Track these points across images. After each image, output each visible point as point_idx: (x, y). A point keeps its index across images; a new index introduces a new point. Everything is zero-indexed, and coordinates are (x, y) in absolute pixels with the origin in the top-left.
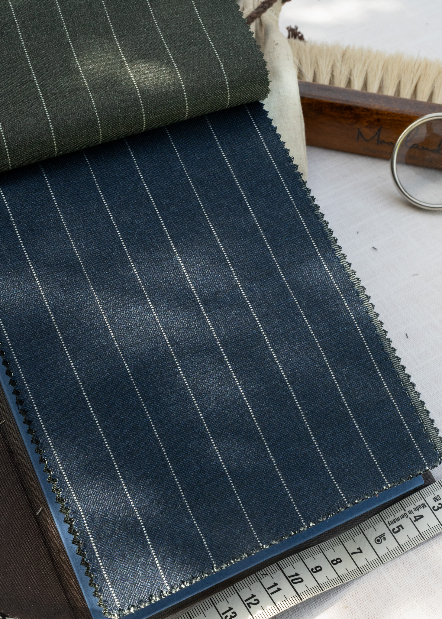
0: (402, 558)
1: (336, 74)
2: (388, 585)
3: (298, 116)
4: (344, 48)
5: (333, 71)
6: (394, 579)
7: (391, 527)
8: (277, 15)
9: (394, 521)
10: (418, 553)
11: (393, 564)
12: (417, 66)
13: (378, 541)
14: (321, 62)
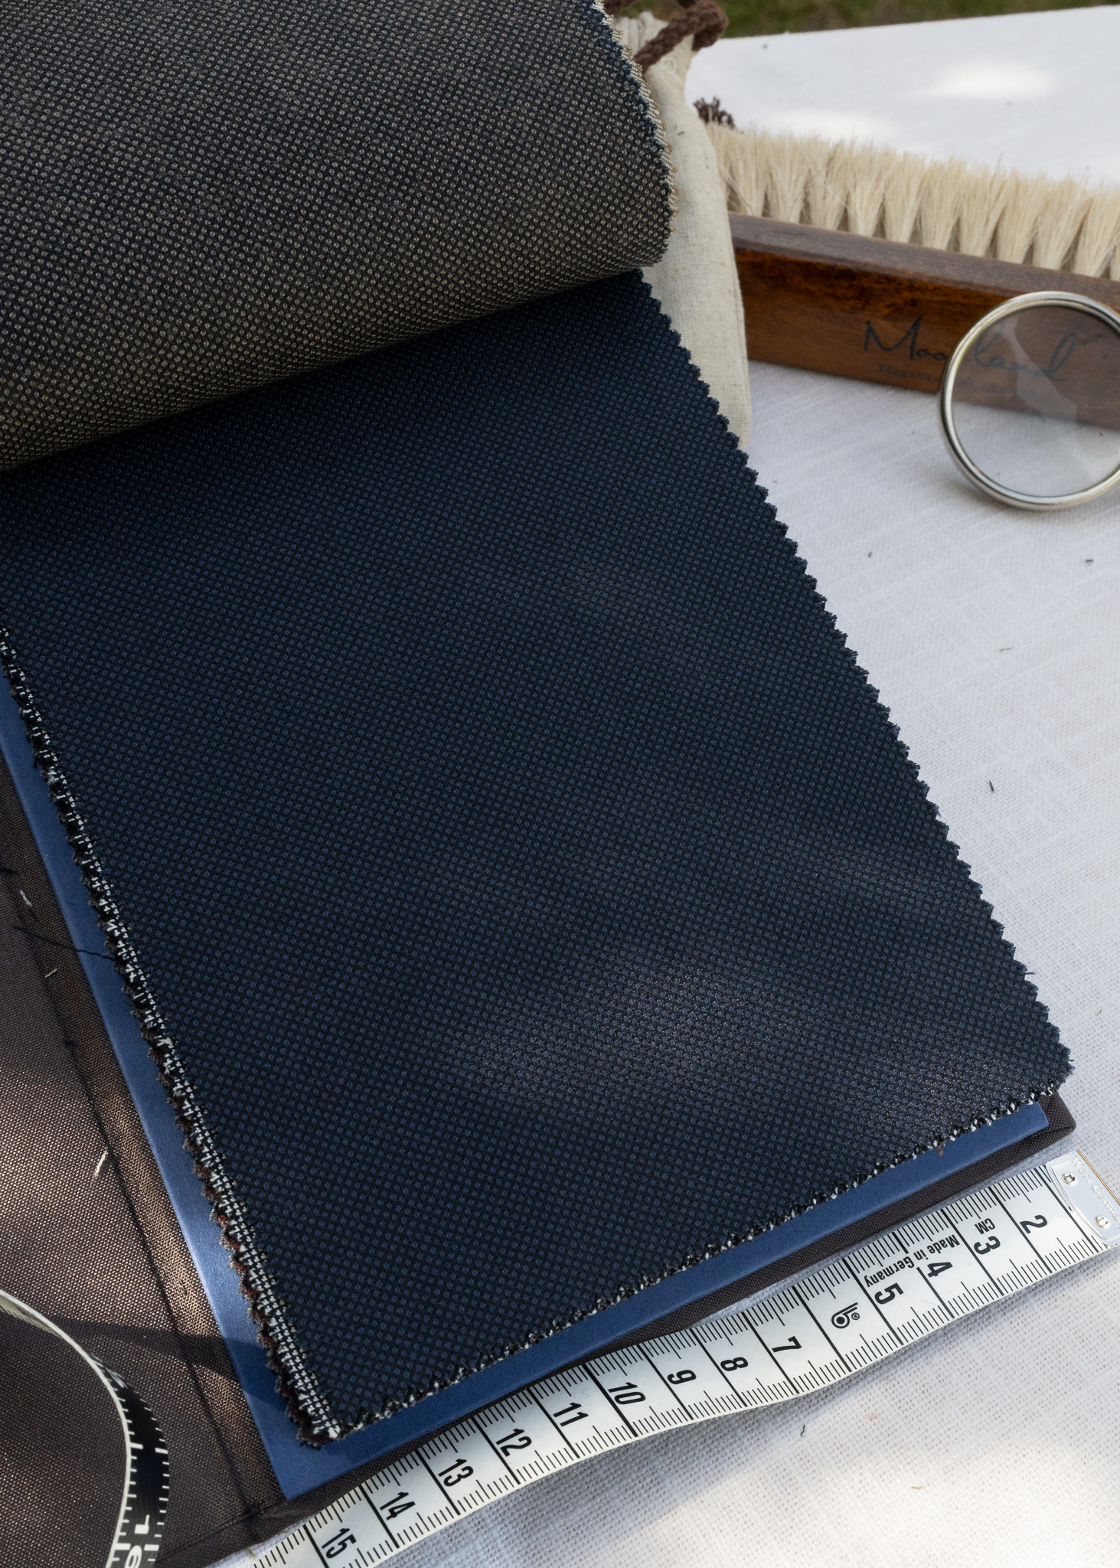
1: (816, 199)
3: (730, 291)
4: (831, 146)
5: (807, 194)
8: (682, 72)
12: (996, 188)
14: (780, 175)
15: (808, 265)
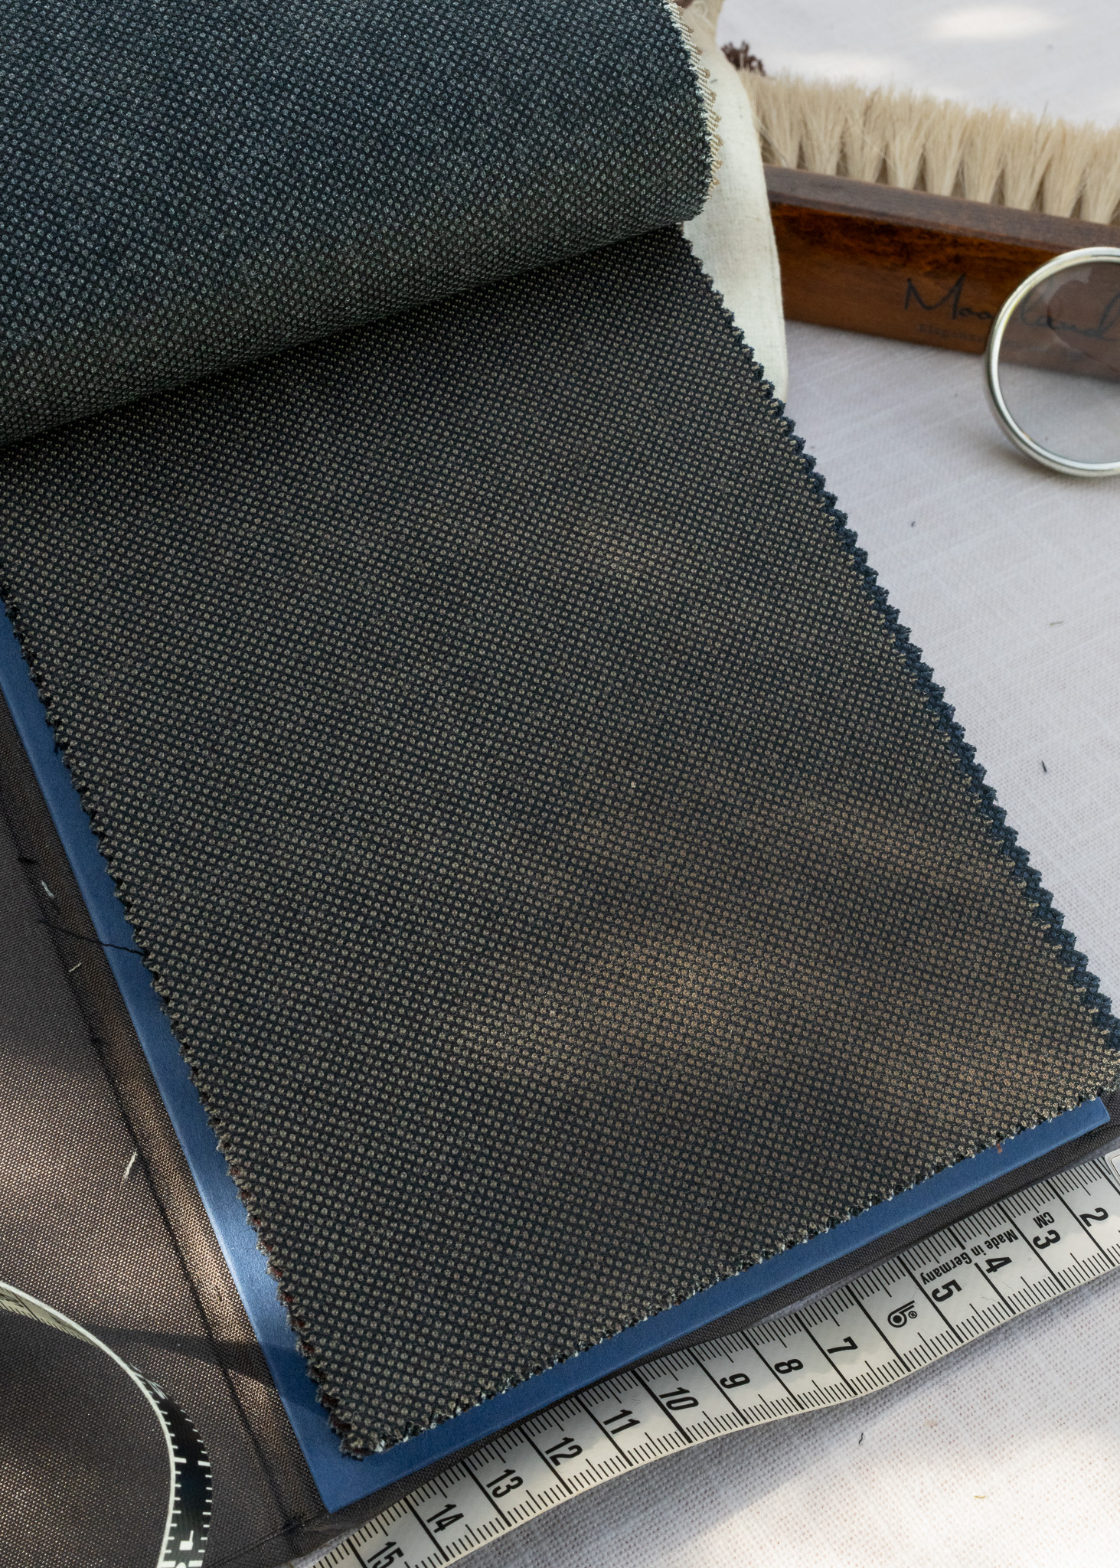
1: (854, 150)
3: (766, 248)
5: (843, 144)
12: (1041, 138)
14: (815, 124)
15: (847, 219)
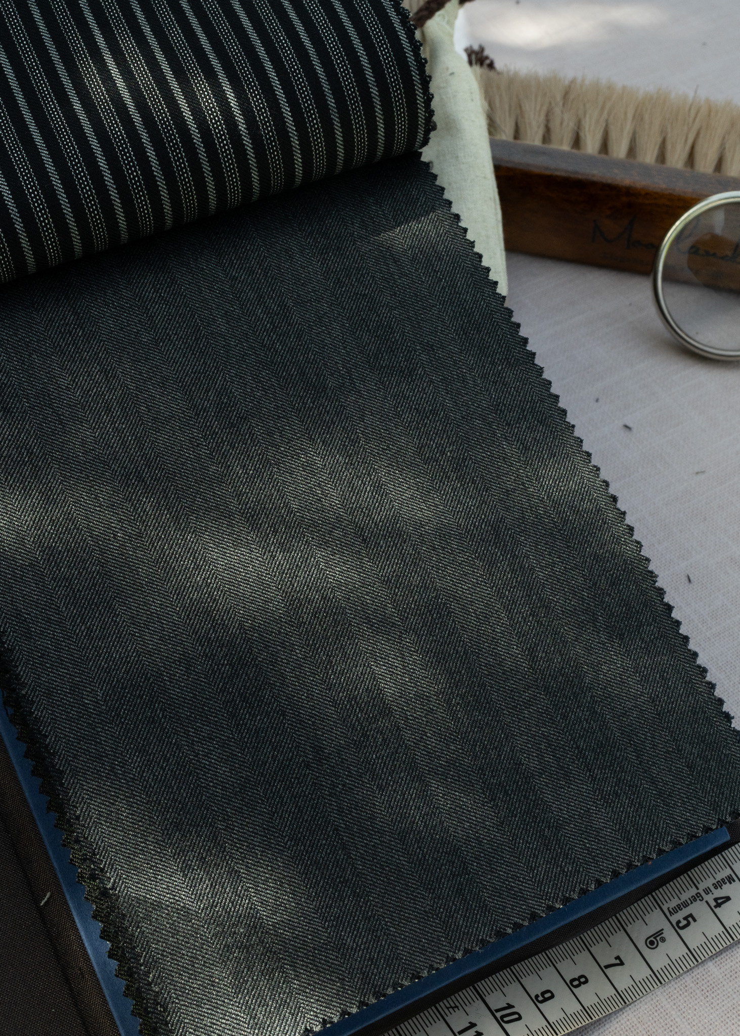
0: (695, 973)
1: (555, 125)
2: (671, 1023)
3: (491, 199)
4: (567, 82)
6: (682, 1012)
7: (674, 919)
8: (451, 24)
9: (679, 908)
10: (724, 964)
11: (679, 984)
12: (693, 112)
13: (652, 943)
14: (527, 107)
15: (548, 177)
